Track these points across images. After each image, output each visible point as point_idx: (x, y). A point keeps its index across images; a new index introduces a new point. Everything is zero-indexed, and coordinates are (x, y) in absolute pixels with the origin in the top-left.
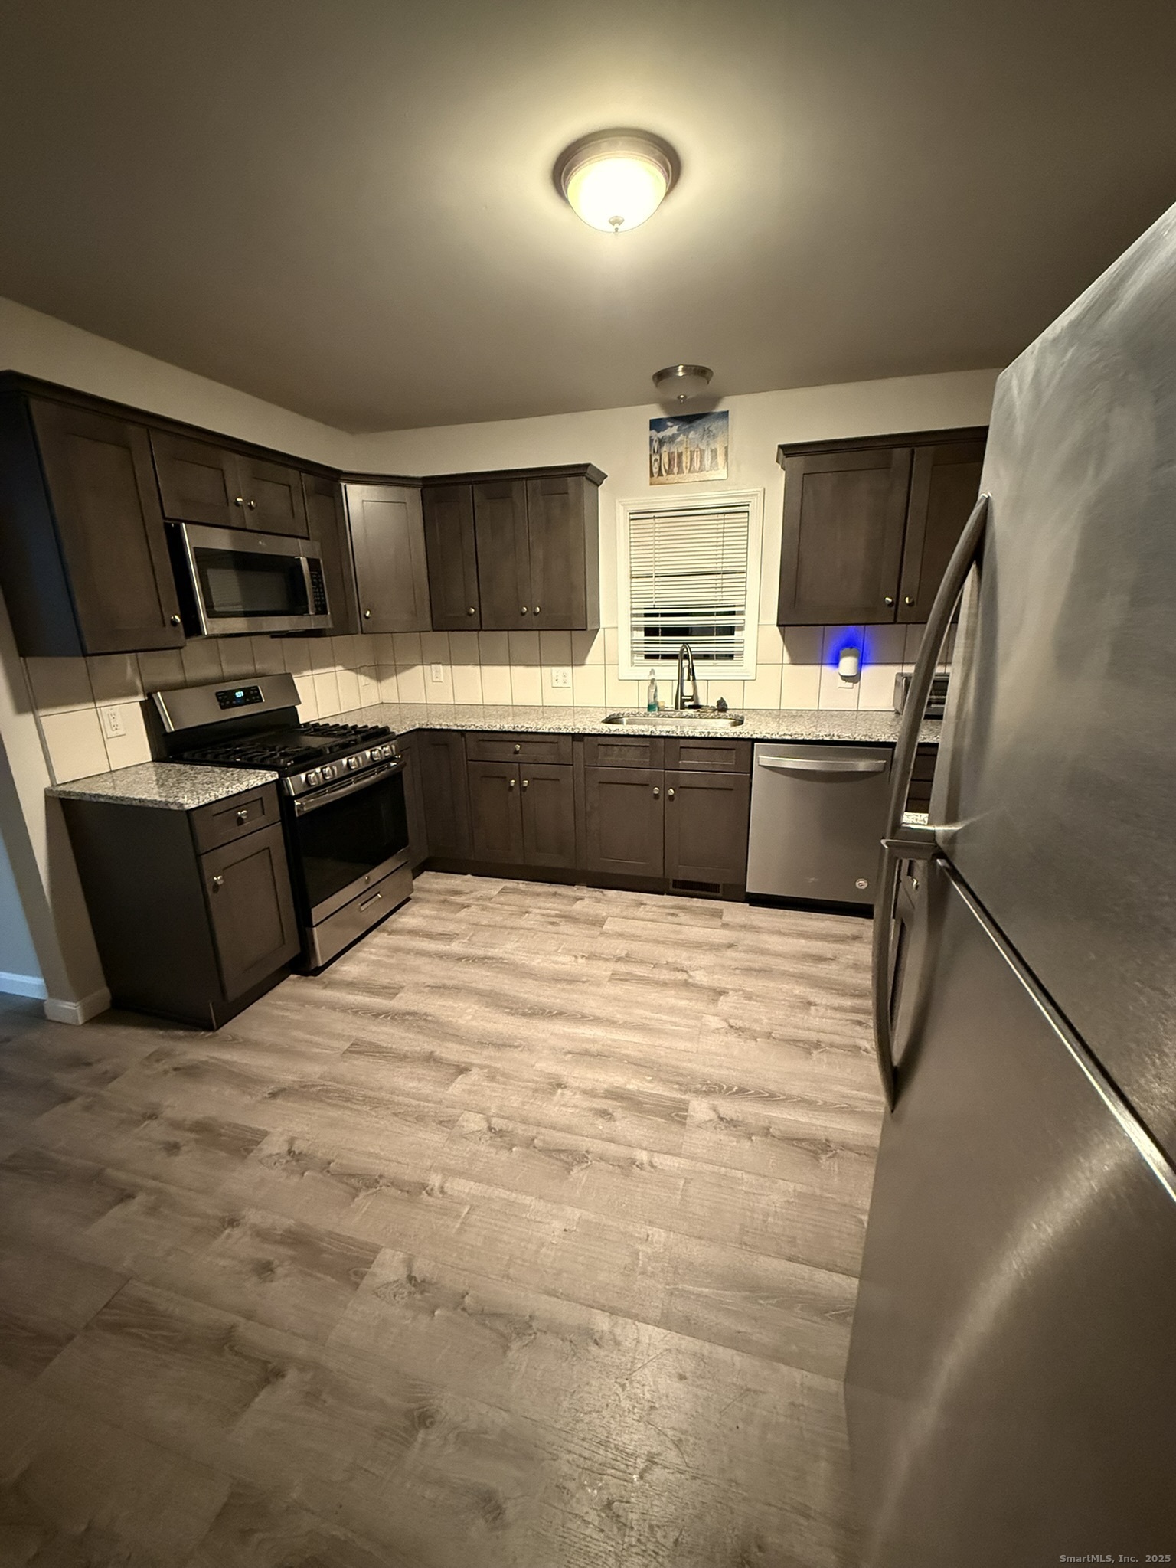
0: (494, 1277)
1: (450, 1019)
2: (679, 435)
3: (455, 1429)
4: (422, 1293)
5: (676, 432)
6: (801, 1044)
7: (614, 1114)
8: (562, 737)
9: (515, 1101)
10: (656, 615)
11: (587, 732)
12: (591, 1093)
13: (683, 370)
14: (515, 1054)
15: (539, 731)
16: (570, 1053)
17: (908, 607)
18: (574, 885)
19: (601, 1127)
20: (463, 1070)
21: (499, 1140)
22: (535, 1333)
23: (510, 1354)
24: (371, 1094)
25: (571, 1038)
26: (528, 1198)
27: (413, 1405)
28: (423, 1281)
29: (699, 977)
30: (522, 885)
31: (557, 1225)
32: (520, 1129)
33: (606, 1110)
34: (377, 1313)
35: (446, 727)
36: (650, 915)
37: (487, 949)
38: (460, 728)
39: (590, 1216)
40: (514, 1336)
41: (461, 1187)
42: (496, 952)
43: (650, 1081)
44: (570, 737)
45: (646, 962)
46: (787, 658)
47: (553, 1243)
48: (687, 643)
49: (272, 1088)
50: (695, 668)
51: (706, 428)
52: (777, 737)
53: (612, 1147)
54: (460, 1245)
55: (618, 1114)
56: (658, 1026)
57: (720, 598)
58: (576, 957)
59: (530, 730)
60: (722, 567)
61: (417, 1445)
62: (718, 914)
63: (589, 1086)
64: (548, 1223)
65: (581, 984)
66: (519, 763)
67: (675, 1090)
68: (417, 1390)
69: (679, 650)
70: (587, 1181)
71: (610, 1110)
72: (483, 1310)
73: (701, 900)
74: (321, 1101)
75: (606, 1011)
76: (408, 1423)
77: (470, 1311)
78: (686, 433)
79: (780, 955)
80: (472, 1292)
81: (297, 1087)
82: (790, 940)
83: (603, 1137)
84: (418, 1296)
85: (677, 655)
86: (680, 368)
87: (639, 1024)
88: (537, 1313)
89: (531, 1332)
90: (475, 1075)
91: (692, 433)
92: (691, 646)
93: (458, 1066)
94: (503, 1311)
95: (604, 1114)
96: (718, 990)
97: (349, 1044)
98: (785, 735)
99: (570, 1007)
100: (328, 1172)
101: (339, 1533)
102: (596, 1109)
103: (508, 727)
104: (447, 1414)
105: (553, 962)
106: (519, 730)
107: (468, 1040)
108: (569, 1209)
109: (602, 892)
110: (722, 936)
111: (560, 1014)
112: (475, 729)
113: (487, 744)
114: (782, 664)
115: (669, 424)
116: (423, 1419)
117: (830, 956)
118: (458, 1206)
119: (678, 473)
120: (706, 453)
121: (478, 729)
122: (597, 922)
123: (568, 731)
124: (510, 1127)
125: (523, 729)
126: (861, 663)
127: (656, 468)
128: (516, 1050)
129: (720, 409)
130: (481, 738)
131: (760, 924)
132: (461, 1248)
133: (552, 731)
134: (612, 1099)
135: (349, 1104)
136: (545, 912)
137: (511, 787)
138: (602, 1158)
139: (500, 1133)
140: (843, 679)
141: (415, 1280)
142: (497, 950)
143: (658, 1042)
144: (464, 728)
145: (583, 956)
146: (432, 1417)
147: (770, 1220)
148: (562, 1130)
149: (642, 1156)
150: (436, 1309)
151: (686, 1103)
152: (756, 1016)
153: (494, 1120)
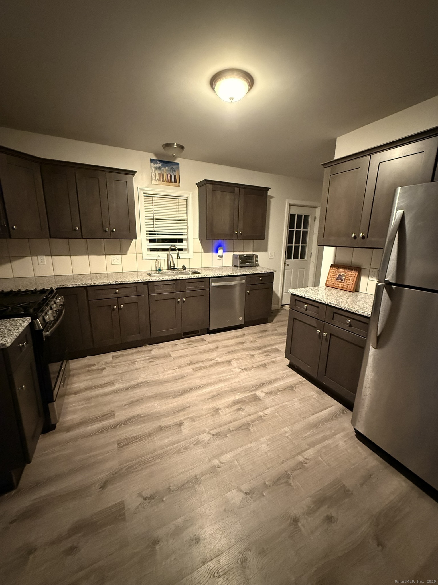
0: (266, 472)
1: (152, 411)
2: (162, 167)
3: (304, 514)
4: (254, 493)
5: (161, 166)
6: (262, 366)
7: (242, 408)
8: (139, 284)
9: (210, 422)
10: (155, 234)
11: (150, 280)
12: (229, 407)
13: (176, 145)
14: (191, 409)
15: (128, 282)
16: (209, 399)
17: (240, 234)
18: (143, 346)
19: (243, 414)
20: (180, 424)
21: (220, 436)
22: (291, 474)
23: (292, 485)
24: (153, 455)
25: (204, 394)
26: (248, 445)
27: (289, 521)
28: (250, 491)
29: (219, 360)
30: (120, 353)
31: (264, 446)
32: (222, 429)
33: (238, 408)
34: (249, 512)
35: (76, 286)
36: (182, 347)
37: (135, 381)
38: (84, 285)
39: (268, 437)
40: (288, 480)
41: (227, 457)
42: (139, 381)
43: (240, 394)
44: (142, 284)
45: (199, 362)
46: (202, 250)
47: (269, 451)
48: (175, 245)
49: (97, 486)
50: (179, 254)
51: (172, 167)
52: (217, 276)
53: (252, 416)
54: (247, 472)
55: (243, 407)
56: (224, 378)
57: (179, 229)
58: (174, 370)
59: (123, 282)
60: (179, 218)
61: (302, 527)
62: (203, 340)
63: (226, 405)
64: (261, 447)
65: (186, 377)
66: (117, 298)
67: (248, 392)
68: (285, 517)
69: (169, 248)
70: (257, 429)
71: (240, 407)
72: (274, 482)
73: (194, 337)
74: (133, 472)
75: (204, 381)
76: (293, 526)
77: (271, 485)
78: (165, 167)
79: (232, 346)
80: (266, 481)
81: (112, 476)
82: (231, 341)
83: (247, 416)
84: (254, 496)
85: (168, 250)
86: (175, 144)
87: (219, 380)
88: (286, 470)
89: (290, 475)
90: (186, 424)
91: (167, 167)
92: (175, 246)
93: (176, 424)
94: (279, 477)
95: (239, 410)
96: (228, 361)
97: (116, 445)
98: (219, 275)
99: (192, 385)
100: (173, 491)
101: (314, 569)
102: (236, 410)
103: (112, 282)
104: (298, 513)
105: (168, 374)
106: (118, 283)
107: (169, 414)
108: (261, 439)
109: (157, 345)
110: (211, 346)
111: (191, 389)
112: (93, 285)
113: (100, 292)
114: (201, 252)
115: (158, 162)
116: (295, 520)
117: (243, 342)
118: (232, 463)
119: (162, 181)
120: (172, 176)
121: (95, 285)
122: (168, 356)
123: (142, 281)
124: (219, 430)
125: (120, 282)
126: (224, 252)
127: (154, 178)
128: (190, 408)
129: (176, 161)
130: (96, 289)
131: (219, 339)
132: (248, 473)
133: (134, 282)
134: (236, 405)
135: (148, 465)
136: (143, 359)
137: (114, 309)
138: (253, 421)
139: (218, 435)
140: (219, 257)
141: (248, 493)
142: (140, 379)
143: (229, 383)
144: (87, 285)
145: (176, 368)
146: (296, 518)
147: (301, 409)
148: (234, 421)
149: (261, 414)
150: (263, 494)
151: (255, 394)
152: (245, 364)
153: (211, 432)
